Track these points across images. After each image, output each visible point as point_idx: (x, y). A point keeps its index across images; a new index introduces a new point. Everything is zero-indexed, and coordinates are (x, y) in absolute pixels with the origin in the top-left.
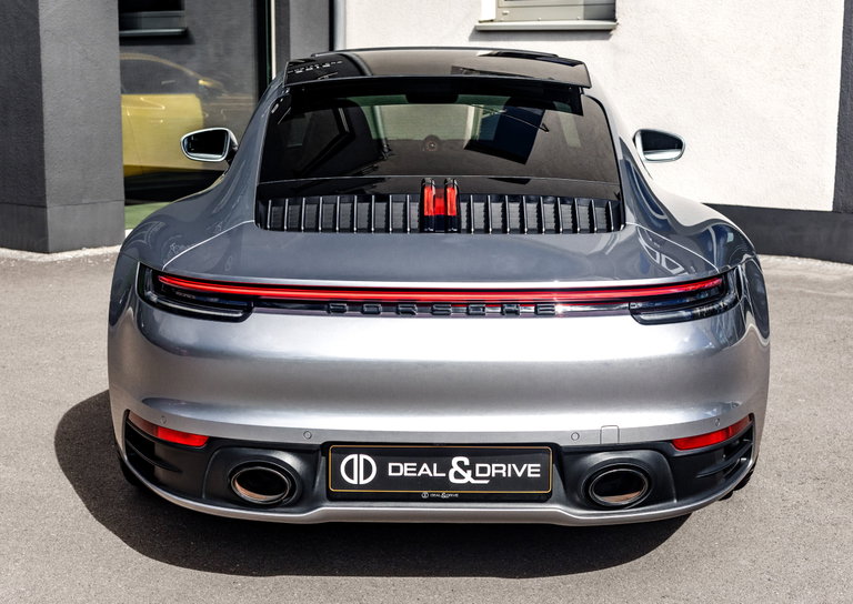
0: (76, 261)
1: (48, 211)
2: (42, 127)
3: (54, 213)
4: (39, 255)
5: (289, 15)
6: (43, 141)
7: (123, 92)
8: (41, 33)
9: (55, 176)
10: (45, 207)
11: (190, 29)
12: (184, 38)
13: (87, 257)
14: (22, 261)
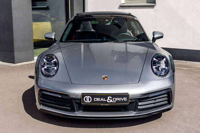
0: (22, 65)
1: (15, 53)
2: (13, 32)
3: (16, 53)
4: (13, 64)
5: (73, 3)
6: (13, 36)
7: (33, 22)
8: (12, 8)
9: (16, 44)
10: (14, 52)
11: (49, 6)
12: (47, 8)
13: (25, 64)
14: (8, 66)
